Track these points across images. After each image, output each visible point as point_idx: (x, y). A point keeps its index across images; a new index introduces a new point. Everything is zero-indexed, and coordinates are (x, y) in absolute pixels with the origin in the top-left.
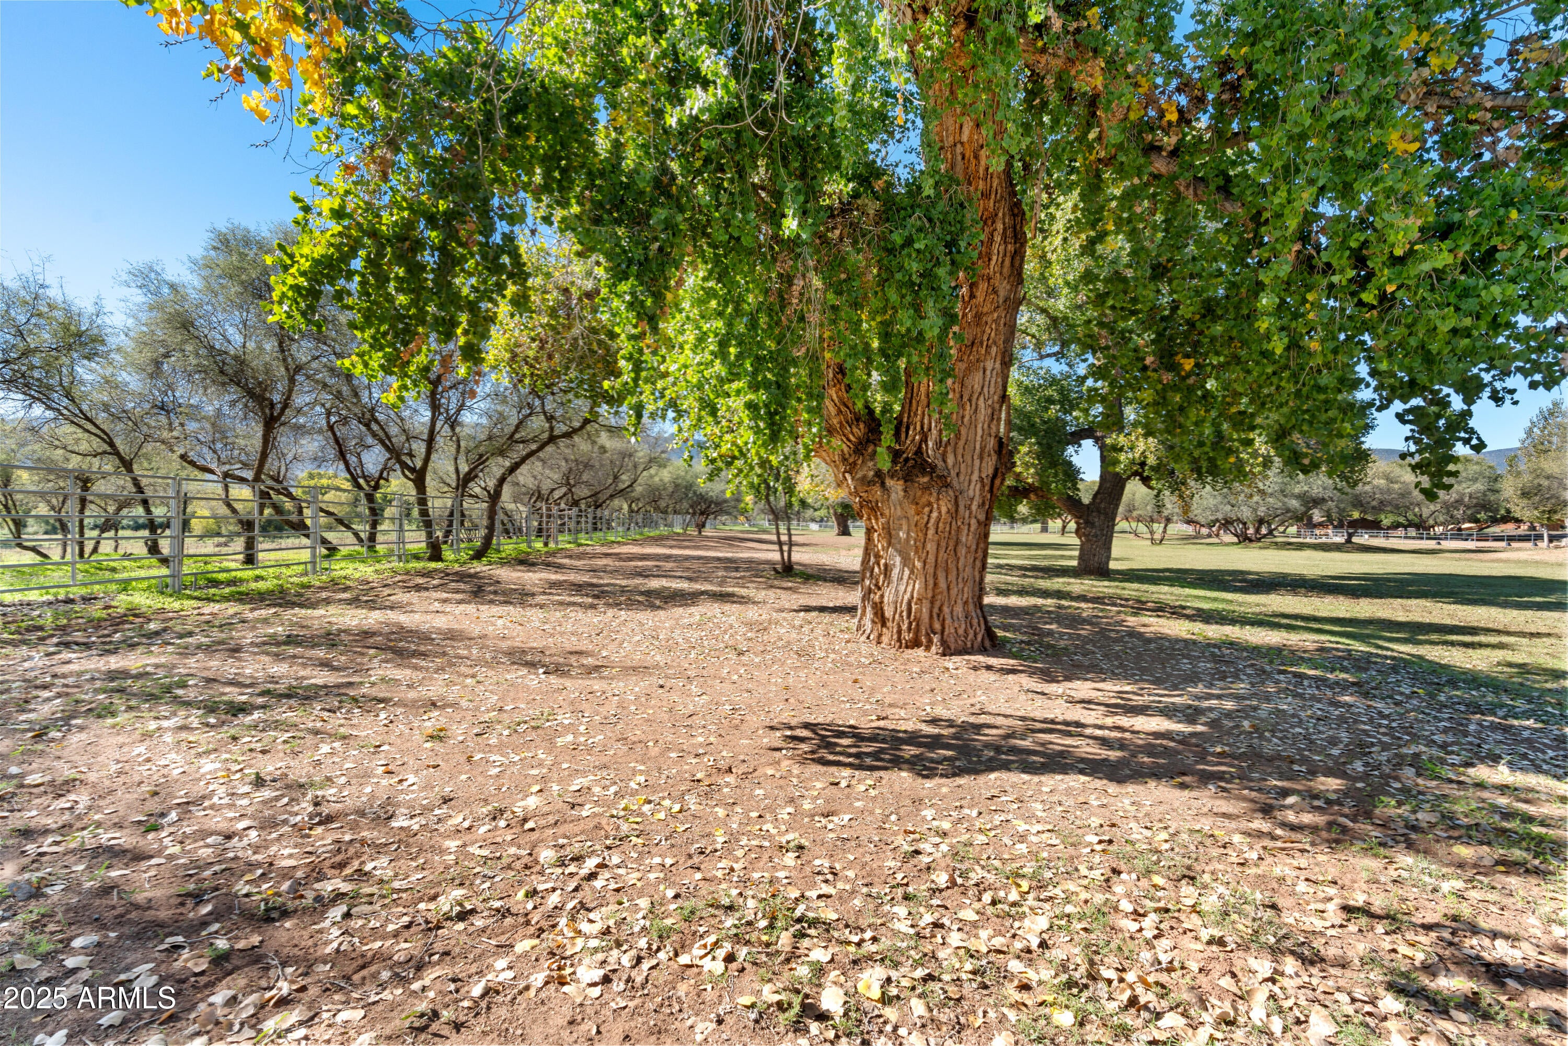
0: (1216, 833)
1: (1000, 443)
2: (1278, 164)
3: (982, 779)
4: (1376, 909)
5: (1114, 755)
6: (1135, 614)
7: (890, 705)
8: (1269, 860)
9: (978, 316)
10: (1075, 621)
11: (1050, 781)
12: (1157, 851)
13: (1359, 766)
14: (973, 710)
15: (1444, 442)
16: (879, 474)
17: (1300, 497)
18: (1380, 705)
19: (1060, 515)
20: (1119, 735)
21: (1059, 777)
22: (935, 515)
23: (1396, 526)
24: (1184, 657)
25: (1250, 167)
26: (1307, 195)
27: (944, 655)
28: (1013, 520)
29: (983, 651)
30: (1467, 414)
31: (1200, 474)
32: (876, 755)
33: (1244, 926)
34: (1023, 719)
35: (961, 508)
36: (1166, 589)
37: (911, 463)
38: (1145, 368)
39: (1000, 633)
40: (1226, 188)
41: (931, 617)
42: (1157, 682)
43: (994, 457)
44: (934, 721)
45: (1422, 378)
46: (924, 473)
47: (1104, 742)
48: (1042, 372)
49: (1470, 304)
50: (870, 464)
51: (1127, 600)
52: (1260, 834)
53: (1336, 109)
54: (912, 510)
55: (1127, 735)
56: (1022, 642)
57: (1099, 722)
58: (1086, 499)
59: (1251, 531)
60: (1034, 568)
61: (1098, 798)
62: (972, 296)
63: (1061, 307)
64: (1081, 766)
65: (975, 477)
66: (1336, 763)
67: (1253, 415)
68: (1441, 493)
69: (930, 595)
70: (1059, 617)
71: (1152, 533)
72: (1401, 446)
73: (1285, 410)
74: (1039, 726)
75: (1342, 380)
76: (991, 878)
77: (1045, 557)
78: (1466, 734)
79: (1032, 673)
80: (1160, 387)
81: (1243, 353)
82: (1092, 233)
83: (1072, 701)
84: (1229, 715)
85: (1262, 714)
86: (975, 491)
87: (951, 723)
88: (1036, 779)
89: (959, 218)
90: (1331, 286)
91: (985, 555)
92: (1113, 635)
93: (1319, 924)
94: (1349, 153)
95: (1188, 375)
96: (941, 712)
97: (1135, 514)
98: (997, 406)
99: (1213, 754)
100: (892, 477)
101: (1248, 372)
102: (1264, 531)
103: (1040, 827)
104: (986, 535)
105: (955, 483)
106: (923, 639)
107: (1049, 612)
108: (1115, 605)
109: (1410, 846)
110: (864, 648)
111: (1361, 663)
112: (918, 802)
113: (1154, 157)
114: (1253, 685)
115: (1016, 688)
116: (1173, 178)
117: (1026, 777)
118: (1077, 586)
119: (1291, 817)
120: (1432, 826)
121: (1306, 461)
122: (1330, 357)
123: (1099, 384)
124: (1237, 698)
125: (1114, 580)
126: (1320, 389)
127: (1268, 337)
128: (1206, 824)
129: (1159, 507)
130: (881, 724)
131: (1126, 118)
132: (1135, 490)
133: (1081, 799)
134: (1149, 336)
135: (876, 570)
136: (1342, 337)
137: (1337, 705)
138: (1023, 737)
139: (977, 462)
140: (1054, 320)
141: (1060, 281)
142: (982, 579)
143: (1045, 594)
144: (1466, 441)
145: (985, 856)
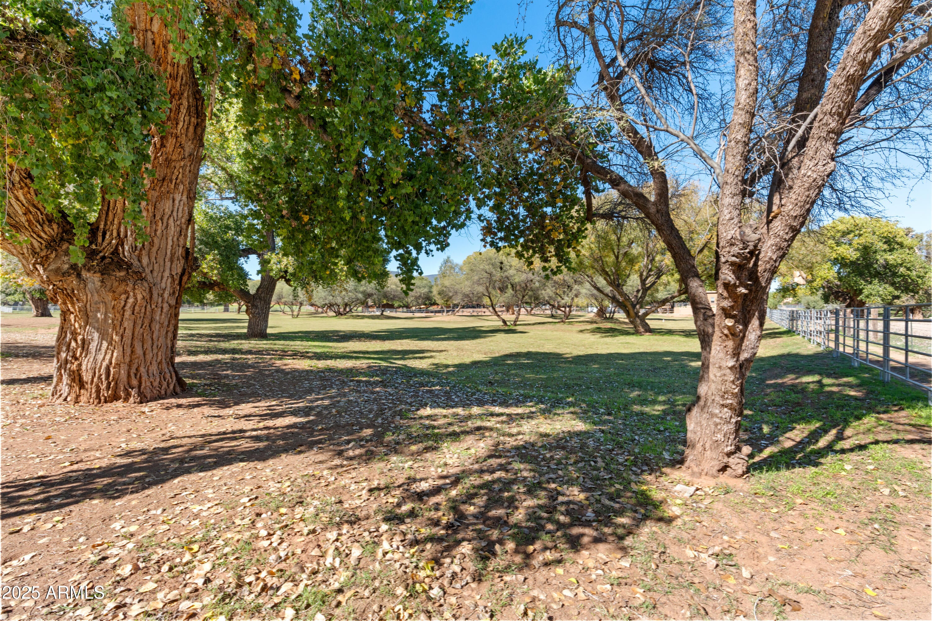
0: (316, 473)
1: (187, 253)
2: (347, 123)
3: (167, 485)
4: (382, 486)
5: (261, 445)
6: (280, 359)
7: (85, 450)
8: (340, 478)
9: (168, 161)
10: (244, 366)
11: (218, 472)
12: (284, 494)
13: (380, 420)
14: (164, 438)
15: (410, 271)
16: (74, 267)
17: (363, 293)
18: (389, 390)
19: (235, 301)
20: (266, 432)
21: (225, 468)
22: (131, 300)
23: (399, 307)
24: (306, 380)
25: (336, 120)
26: (360, 143)
27: (141, 402)
28: (203, 304)
29: (175, 395)
30: (417, 259)
31: (316, 279)
32: (67, 494)
33: (324, 517)
34: (203, 436)
35: (155, 295)
36: (298, 343)
37: (108, 260)
38: (282, 217)
39: (188, 381)
40: (324, 126)
41: (129, 376)
42: (291, 397)
43: (182, 261)
44: (128, 454)
45: (403, 241)
46: (120, 268)
47: (257, 439)
48: (223, 209)
49: (418, 211)
50: (65, 259)
51: (276, 351)
52: (337, 466)
53: (372, 106)
54: (109, 297)
55: (272, 431)
56: (205, 384)
57: (255, 427)
58: (252, 291)
59: (342, 310)
60: (218, 335)
61: (251, 474)
62: (163, 145)
63: (236, 170)
64: (241, 457)
65: (167, 274)
66: (371, 421)
67: (337, 250)
68: (410, 292)
69: (127, 359)
70: (232, 365)
71: (292, 311)
72: (396, 270)
73: (351, 249)
74: (214, 438)
75: (374, 237)
76: (168, 553)
77: (226, 328)
78: (418, 396)
79: (211, 404)
80: (290, 228)
81: (332, 216)
82: (251, 129)
83: (238, 417)
84: (326, 408)
85: (342, 404)
86: (166, 283)
87: (143, 452)
88: (210, 473)
89: (150, 86)
90: (370, 191)
91: (176, 328)
92: (267, 373)
93: (358, 502)
94: (377, 129)
95: (306, 224)
96: (136, 445)
97: (283, 300)
98: (184, 227)
99: (317, 431)
100: (89, 270)
101: (335, 227)
102: (348, 309)
103: (210, 505)
104: (177, 315)
105: (149, 278)
106: (122, 394)
107: (226, 363)
108: (269, 354)
109: (396, 452)
110: (60, 410)
111: (383, 371)
112: (108, 520)
113: (287, 95)
114: (338, 389)
115: (200, 416)
116: (297, 112)
117: (202, 474)
118: (246, 345)
119: (351, 453)
120: (404, 440)
121: (360, 276)
122: (369, 226)
123: (255, 222)
124: (331, 398)
125: (270, 340)
126: (366, 241)
127: (342, 210)
128: (310, 471)
129: (296, 296)
130: (75, 467)
131: (270, 66)
132: (281, 286)
133: (240, 478)
134: (284, 198)
135: (73, 344)
136: (374, 217)
137: (373, 393)
138: (202, 448)
139: (168, 264)
140: (231, 176)
141: (234, 152)
142: (173, 346)
143: (224, 351)
144: (417, 270)
145: (166, 539)
